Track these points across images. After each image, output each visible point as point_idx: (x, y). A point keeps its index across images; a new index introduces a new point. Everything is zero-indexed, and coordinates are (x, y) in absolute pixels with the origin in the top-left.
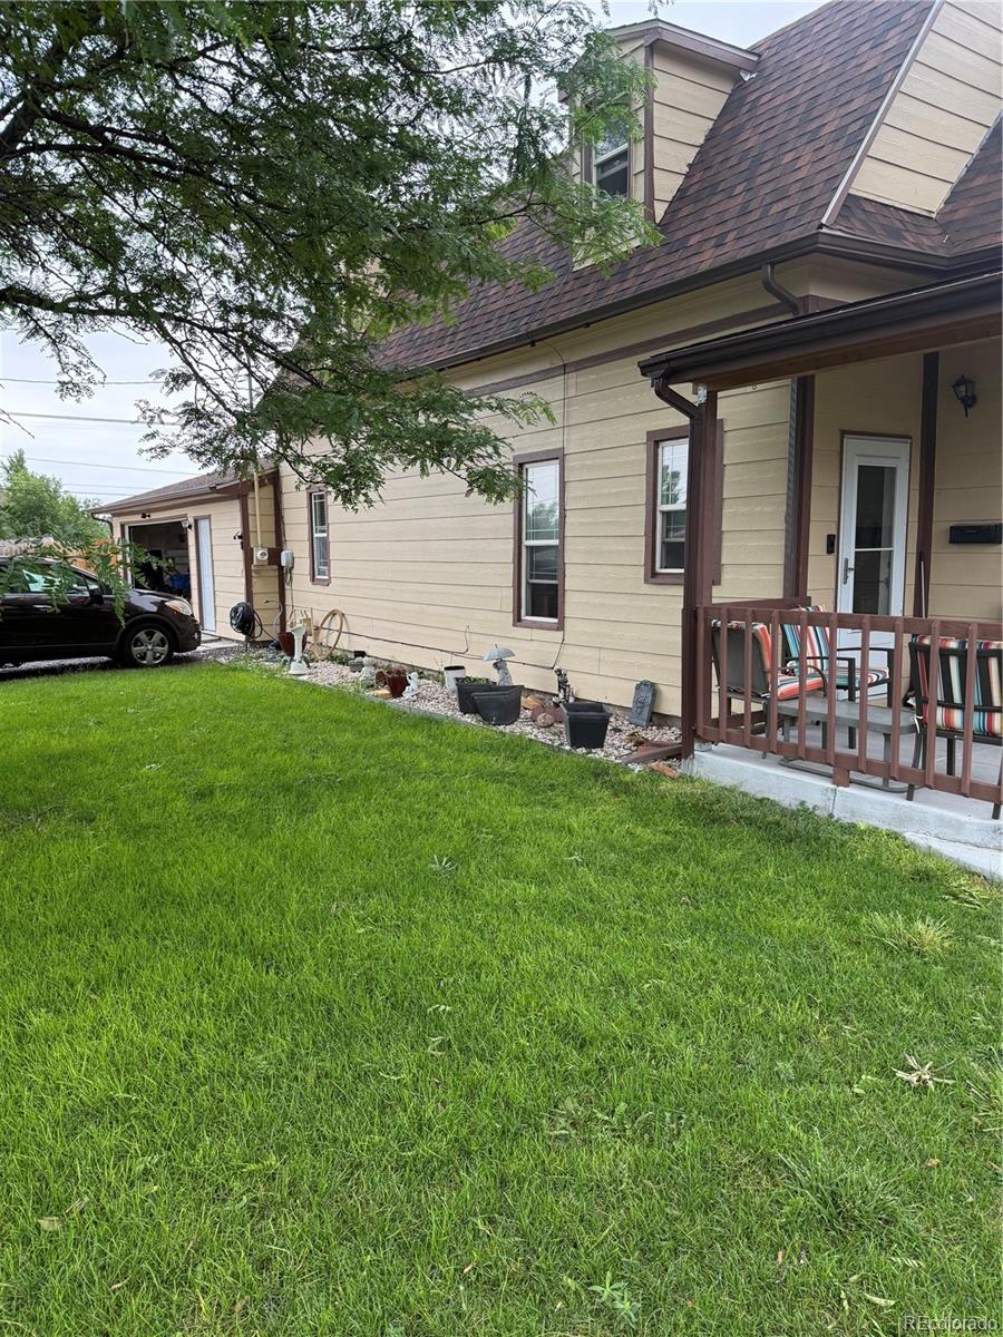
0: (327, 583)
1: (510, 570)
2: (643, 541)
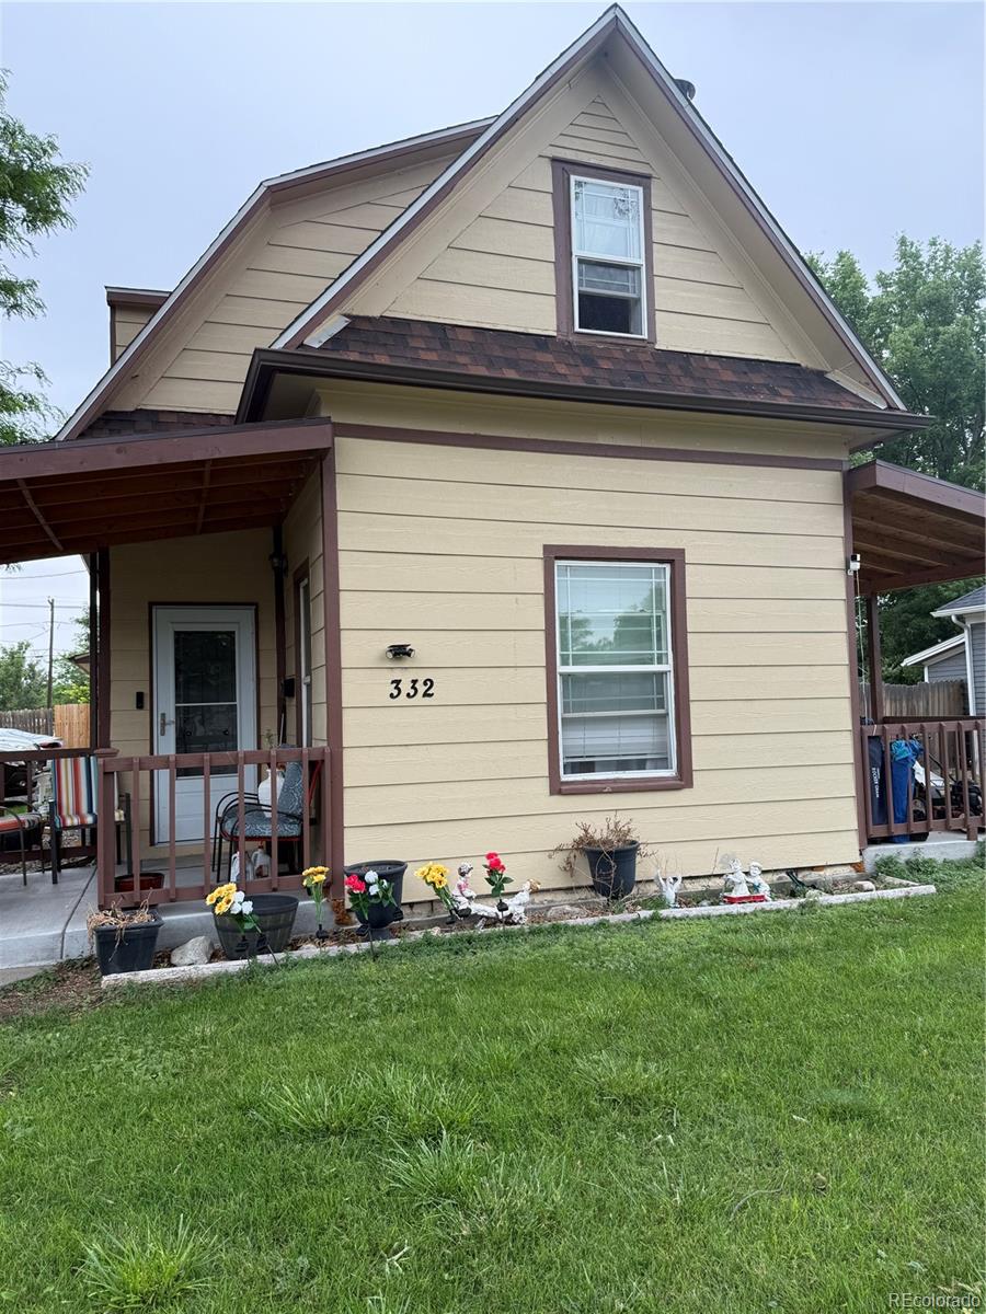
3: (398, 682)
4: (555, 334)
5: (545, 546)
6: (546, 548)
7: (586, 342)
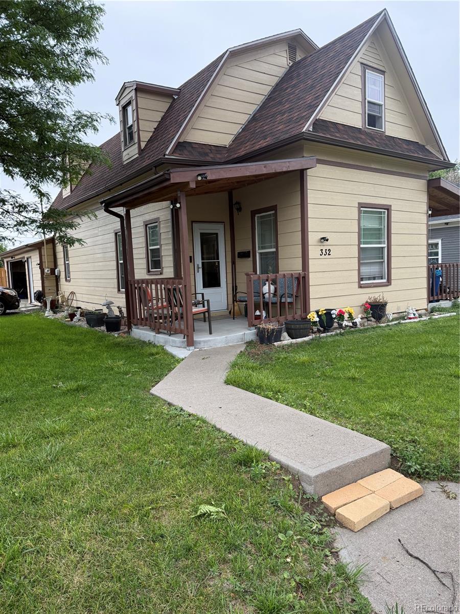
0: (69, 281)
1: (115, 272)
2: (145, 260)
3: (322, 250)
4: (361, 128)
5: (359, 203)
6: (359, 204)
7: (369, 131)
